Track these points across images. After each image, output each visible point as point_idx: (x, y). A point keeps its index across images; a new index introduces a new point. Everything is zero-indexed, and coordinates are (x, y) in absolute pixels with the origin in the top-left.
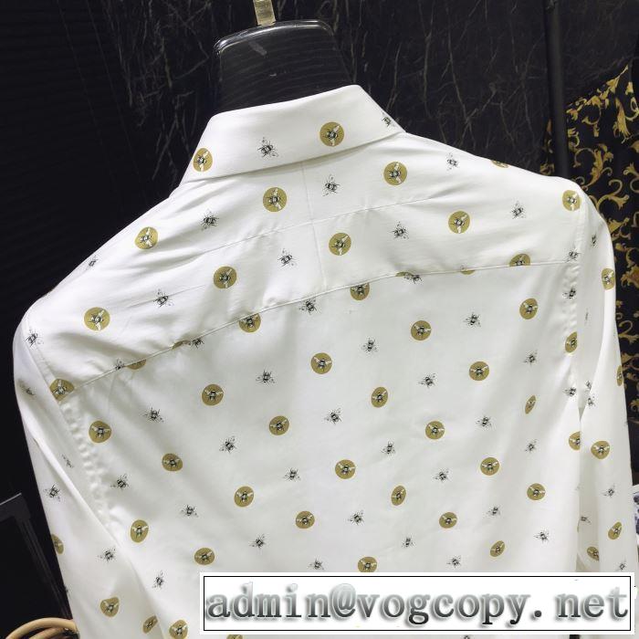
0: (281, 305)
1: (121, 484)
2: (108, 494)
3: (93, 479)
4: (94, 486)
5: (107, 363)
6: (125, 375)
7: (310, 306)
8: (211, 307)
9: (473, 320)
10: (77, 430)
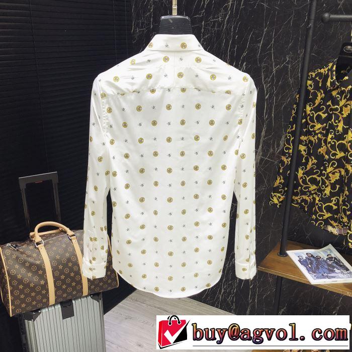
0: (162, 88)
1: (111, 126)
2: (107, 128)
3: (104, 123)
4: (104, 125)
5: (116, 92)
6: (119, 96)
7: (169, 90)
8: (144, 84)
9: (213, 107)
10: (104, 108)
